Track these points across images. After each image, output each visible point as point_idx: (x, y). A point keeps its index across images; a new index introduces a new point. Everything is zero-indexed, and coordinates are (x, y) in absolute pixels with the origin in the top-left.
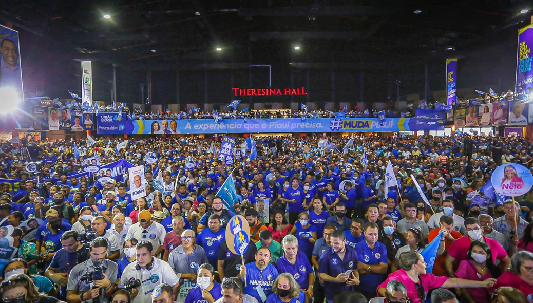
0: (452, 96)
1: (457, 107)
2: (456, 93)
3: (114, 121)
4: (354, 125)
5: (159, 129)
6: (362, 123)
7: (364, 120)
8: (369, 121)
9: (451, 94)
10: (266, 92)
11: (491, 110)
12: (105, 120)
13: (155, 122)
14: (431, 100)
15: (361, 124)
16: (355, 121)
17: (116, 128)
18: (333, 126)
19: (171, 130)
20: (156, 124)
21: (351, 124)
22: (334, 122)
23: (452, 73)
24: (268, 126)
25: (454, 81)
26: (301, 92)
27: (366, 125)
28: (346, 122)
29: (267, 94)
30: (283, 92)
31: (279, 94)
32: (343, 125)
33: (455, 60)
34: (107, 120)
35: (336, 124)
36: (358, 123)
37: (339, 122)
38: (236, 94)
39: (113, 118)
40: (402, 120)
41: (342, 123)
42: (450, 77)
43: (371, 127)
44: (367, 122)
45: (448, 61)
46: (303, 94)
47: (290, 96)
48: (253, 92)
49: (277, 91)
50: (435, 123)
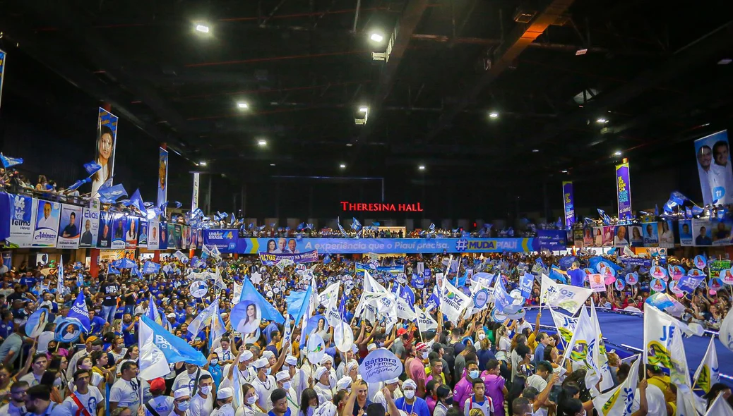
0: (570, 216)
1: (574, 229)
2: (575, 213)
3: (224, 238)
4: (479, 246)
5: (275, 249)
6: (487, 243)
7: (489, 241)
8: (493, 241)
9: (569, 214)
10: (378, 207)
11: (602, 233)
12: (213, 238)
13: (271, 240)
14: (551, 220)
15: (486, 245)
16: (480, 241)
17: (226, 246)
18: (459, 247)
19: (289, 250)
20: (272, 243)
21: (476, 245)
22: (460, 242)
23: (568, 195)
24: (393, 246)
25: (571, 203)
26: (416, 208)
27: (491, 245)
28: (471, 243)
29: (380, 209)
30: (397, 207)
31: (392, 209)
32: (468, 245)
33: (571, 182)
34: (216, 238)
35: (461, 244)
36: (483, 244)
37: (464, 242)
38: (345, 209)
39: (223, 235)
40: (526, 242)
41: (467, 244)
42: (567, 199)
43: (496, 248)
44: (491, 243)
45: (564, 183)
46: (419, 209)
47: (405, 211)
48: (364, 206)
49: (390, 206)
50: (556, 243)
